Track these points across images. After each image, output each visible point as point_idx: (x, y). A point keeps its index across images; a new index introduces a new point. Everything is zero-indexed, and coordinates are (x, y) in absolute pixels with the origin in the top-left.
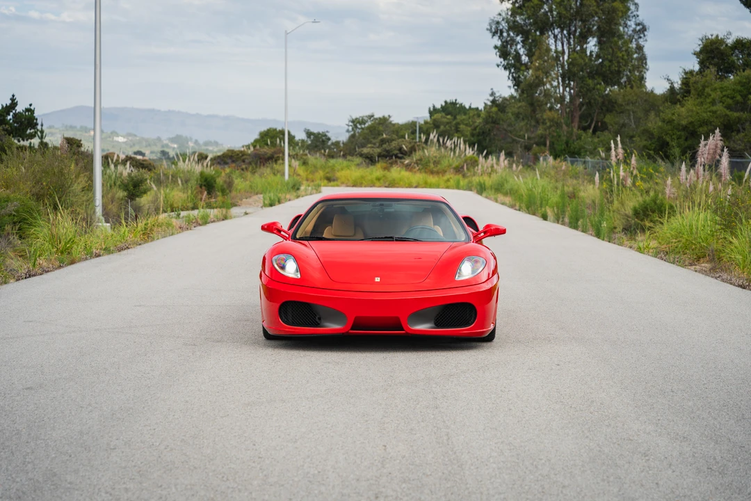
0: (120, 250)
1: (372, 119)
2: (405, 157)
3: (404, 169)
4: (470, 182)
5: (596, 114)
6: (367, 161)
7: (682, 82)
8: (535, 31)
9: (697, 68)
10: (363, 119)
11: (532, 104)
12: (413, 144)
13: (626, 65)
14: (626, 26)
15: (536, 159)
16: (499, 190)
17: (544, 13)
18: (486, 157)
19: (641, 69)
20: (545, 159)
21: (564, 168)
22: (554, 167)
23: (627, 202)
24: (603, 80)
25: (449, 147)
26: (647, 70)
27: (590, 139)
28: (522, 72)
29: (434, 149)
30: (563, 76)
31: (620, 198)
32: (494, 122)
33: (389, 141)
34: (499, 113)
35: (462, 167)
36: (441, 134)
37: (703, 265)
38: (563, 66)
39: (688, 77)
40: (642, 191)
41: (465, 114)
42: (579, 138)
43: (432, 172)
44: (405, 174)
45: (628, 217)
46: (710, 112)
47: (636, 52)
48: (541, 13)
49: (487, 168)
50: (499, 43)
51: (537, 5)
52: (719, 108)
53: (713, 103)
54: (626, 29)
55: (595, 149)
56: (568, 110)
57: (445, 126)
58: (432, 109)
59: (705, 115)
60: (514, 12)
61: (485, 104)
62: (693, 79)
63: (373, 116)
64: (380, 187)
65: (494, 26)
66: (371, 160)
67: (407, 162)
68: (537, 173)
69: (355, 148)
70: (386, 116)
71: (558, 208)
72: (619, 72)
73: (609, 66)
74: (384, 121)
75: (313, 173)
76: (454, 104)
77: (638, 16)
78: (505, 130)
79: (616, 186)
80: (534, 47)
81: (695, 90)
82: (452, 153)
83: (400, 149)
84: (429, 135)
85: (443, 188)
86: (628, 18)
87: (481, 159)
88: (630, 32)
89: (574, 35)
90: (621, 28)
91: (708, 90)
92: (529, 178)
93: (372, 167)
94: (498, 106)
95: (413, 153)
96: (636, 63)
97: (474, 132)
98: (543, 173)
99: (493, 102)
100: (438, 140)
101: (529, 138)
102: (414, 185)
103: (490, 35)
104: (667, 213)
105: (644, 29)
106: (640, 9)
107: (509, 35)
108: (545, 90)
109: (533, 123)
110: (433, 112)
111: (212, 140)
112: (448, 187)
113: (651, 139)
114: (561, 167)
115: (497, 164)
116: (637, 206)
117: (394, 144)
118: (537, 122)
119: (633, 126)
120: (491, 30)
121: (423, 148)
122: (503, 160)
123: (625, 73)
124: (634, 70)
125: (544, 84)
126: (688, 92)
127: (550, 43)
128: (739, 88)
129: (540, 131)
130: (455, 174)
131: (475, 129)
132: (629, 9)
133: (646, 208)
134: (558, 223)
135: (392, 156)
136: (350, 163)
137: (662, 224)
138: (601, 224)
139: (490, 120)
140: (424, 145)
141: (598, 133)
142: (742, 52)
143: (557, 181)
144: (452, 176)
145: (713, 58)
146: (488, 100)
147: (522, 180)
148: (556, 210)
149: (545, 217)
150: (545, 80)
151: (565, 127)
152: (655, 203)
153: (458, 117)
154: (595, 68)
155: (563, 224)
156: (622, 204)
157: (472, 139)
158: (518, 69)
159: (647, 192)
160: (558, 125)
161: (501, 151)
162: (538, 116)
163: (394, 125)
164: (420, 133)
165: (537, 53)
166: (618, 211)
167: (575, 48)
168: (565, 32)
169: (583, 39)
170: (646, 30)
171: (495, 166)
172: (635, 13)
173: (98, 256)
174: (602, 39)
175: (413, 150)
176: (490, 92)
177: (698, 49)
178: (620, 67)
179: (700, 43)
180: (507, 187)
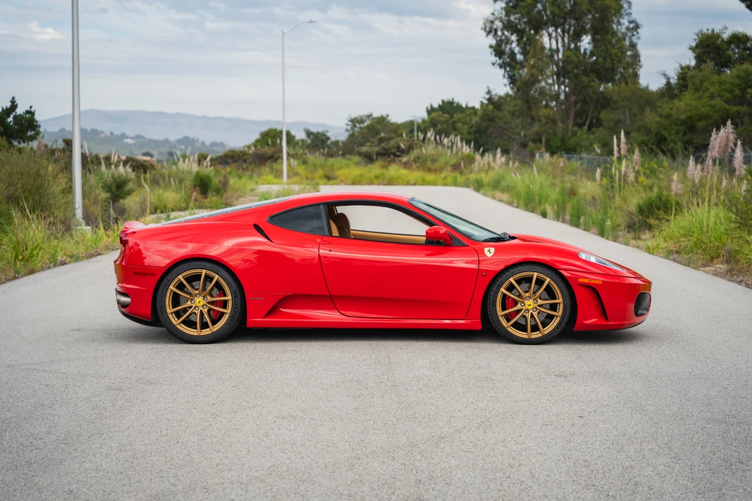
0: (91, 256)
1: (370, 118)
2: (403, 155)
3: (402, 166)
4: (467, 179)
5: (590, 112)
6: (366, 159)
7: (678, 77)
8: (530, 30)
9: (693, 63)
10: (361, 119)
11: (527, 102)
12: (410, 142)
13: (620, 62)
14: (619, 23)
15: (532, 156)
16: (495, 187)
17: (537, 11)
18: (482, 155)
19: (634, 66)
20: (541, 156)
21: (561, 164)
22: (551, 163)
23: (629, 198)
24: (597, 78)
25: (446, 145)
26: (641, 67)
27: (585, 136)
28: (517, 70)
29: (431, 147)
30: (558, 74)
31: (622, 194)
32: (491, 120)
33: (388, 139)
34: (495, 111)
35: (460, 165)
36: (439, 133)
37: (717, 266)
38: (557, 65)
39: (684, 73)
40: (645, 187)
41: (462, 113)
42: (574, 134)
43: (429, 170)
44: (403, 172)
45: (632, 214)
46: (709, 106)
47: (629, 50)
48: (534, 12)
49: (484, 164)
50: (494, 42)
51: (531, 4)
52: (718, 102)
53: (712, 97)
54: (619, 27)
55: (591, 145)
56: (563, 107)
57: (442, 125)
58: (429, 108)
59: (704, 109)
60: (508, 11)
61: (482, 102)
62: (690, 74)
63: (371, 115)
64: (378, 184)
65: (488, 25)
66: (369, 158)
67: (404, 160)
68: (535, 169)
69: (353, 148)
70: (384, 115)
71: (558, 205)
72: (613, 70)
73: (603, 64)
74: (382, 120)
75: (312, 171)
76: (451, 103)
77: (631, 14)
78: (501, 127)
79: (617, 182)
80: (529, 45)
81: (692, 84)
82: (449, 151)
83: (398, 148)
84: (426, 134)
85: (441, 185)
86: (621, 16)
87: (478, 157)
88: (624, 30)
89: (568, 33)
90: (615, 26)
91: (706, 84)
92: (526, 175)
93: (370, 166)
94: (495, 103)
95: (411, 151)
96: (630, 60)
97: (472, 130)
98: (540, 170)
99: (490, 100)
100: (435, 139)
101: (525, 136)
102: (413, 182)
103: (484, 34)
104: (674, 209)
105: (637, 27)
106: (633, 7)
107: (503, 34)
108: (540, 88)
109: (529, 120)
110: (431, 111)
111: (219, 141)
112: (445, 185)
113: (648, 135)
114: (559, 164)
115: (494, 161)
116: (642, 203)
117: (392, 143)
118: (533, 119)
119: (628, 122)
120: (485, 29)
121: (421, 146)
122: (500, 159)
123: (619, 70)
124: (628, 68)
125: (539, 82)
126: (686, 86)
127: (544, 42)
128: (737, 81)
129: (536, 128)
130: (453, 172)
131: (471, 127)
132: (622, 7)
133: (651, 205)
134: (558, 220)
135: (390, 154)
136: (348, 162)
137: (668, 221)
138: (604, 222)
139: (487, 118)
140: (421, 143)
141: (593, 129)
142: (738, 47)
143: (554, 178)
144: (449, 173)
145: (709, 53)
146: (484, 98)
147: (520, 178)
148: (555, 207)
149: (544, 215)
150: (540, 78)
151: (560, 124)
152: (661, 200)
153: (455, 115)
154: (589, 66)
155: (564, 221)
156: (625, 200)
157: (469, 137)
158: (513, 68)
159: (651, 188)
160: (554, 122)
161: (496, 149)
162: (534, 113)
163: (392, 124)
164: (418, 132)
165: (531, 52)
166: (621, 209)
167: (569, 45)
168: (559, 30)
169: (577, 37)
170: (638, 28)
171: (492, 164)
172: (628, 11)
173: (63, 263)
174: (596, 36)
175: (410, 148)
176: (486, 90)
177: (694, 44)
178: (613, 64)
179: (696, 37)
180: (504, 183)
